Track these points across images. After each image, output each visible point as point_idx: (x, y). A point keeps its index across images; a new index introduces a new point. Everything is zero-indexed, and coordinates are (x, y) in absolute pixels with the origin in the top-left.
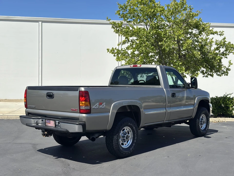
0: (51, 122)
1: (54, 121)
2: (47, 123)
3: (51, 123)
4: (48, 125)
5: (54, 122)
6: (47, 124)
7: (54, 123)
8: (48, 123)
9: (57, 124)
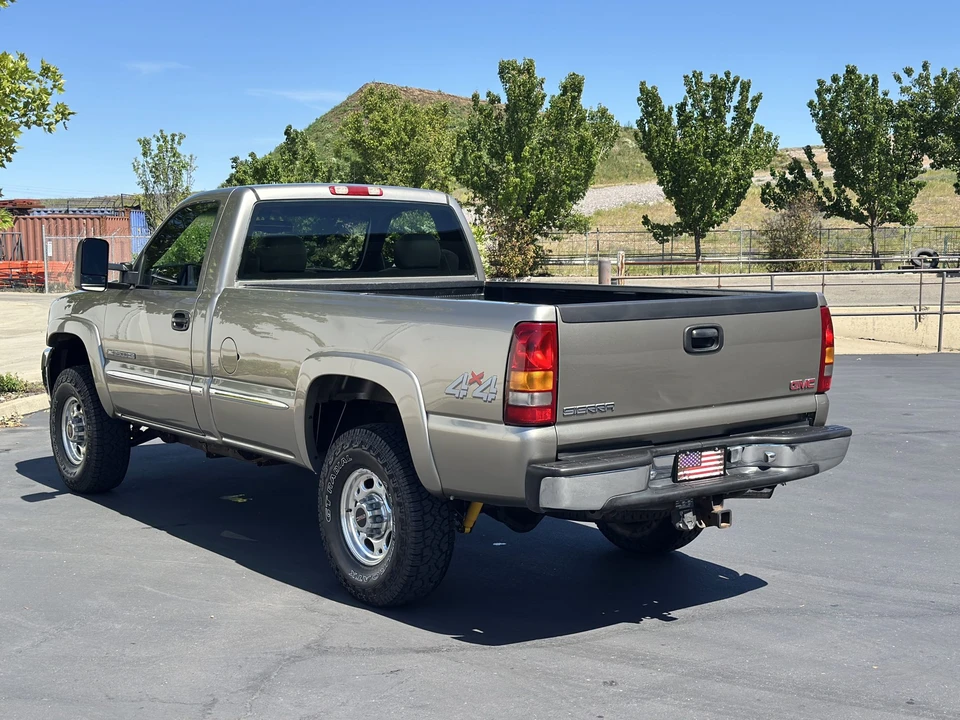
0: (703, 459)
1: (719, 452)
2: (685, 469)
3: (703, 465)
4: (690, 474)
5: (719, 457)
6: (685, 475)
7: (719, 460)
8: (689, 468)
9: (735, 458)
